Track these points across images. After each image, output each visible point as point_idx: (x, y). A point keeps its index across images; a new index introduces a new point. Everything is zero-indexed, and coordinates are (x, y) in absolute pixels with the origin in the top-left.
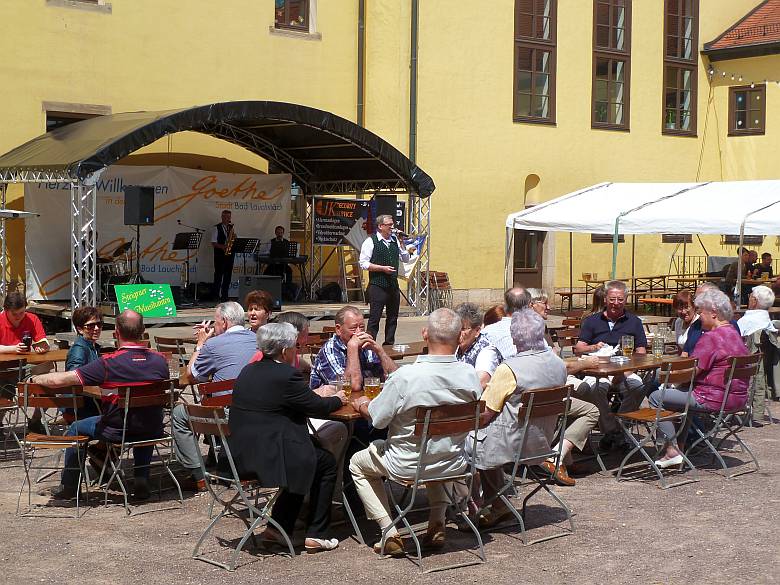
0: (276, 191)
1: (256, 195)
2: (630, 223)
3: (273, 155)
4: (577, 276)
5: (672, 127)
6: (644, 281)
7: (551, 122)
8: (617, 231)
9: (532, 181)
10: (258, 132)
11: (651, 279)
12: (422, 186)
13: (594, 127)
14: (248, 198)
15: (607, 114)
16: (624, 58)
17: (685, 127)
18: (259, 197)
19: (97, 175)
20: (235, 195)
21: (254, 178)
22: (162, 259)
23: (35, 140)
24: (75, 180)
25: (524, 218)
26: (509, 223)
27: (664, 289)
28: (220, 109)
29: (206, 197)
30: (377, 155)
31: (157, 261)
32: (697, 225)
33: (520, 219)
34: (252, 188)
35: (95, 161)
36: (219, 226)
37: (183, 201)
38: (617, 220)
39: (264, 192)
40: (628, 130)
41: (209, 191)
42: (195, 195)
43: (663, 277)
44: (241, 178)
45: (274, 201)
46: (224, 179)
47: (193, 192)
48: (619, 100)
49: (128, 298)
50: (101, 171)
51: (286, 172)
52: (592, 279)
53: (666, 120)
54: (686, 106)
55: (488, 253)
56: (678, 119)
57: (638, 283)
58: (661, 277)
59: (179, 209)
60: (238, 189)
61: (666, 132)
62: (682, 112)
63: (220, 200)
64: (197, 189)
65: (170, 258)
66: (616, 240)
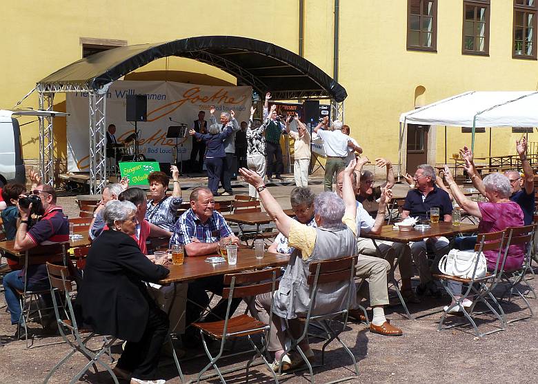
0: (241, 98)
1: (227, 100)
2: (484, 119)
3: (239, 73)
4: (450, 155)
5: (520, 53)
6: (496, 159)
7: (433, 50)
8: (474, 125)
9: (420, 90)
10: (229, 57)
11: (502, 158)
12: (338, 94)
13: (464, 53)
14: (222, 102)
15: (473, 44)
16: (485, 6)
17: (529, 53)
18: (229, 102)
19: (106, 87)
20: (213, 100)
21: (226, 89)
22: (162, 144)
23: (74, 63)
24: (92, 91)
25: (413, 116)
26: (402, 119)
27: (511, 165)
28: (194, 42)
29: (193, 102)
30: (306, 73)
31: (159, 146)
32: (529, 121)
33: (409, 117)
34: (225, 96)
35: (104, 77)
36: (196, 122)
37: (176, 105)
38: (475, 117)
39: (233, 99)
40: (488, 55)
41: (194, 98)
42: (184, 101)
43: (510, 157)
44: (216, 89)
45: (240, 104)
46: (206, 90)
47: (183, 99)
48: (482, 35)
49: (128, 171)
50: (109, 84)
51: (249, 85)
52: (459, 158)
53: (515, 48)
54: (530, 38)
55: (389, 140)
56: (524, 48)
57: (492, 161)
58: (509, 157)
59: (173, 110)
60: (215, 97)
61: (515, 56)
62: (527, 43)
63: (203, 104)
64: (187, 97)
65: (167, 144)
66: (474, 131)
